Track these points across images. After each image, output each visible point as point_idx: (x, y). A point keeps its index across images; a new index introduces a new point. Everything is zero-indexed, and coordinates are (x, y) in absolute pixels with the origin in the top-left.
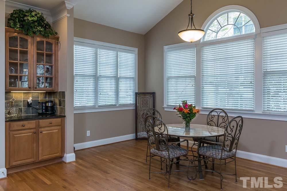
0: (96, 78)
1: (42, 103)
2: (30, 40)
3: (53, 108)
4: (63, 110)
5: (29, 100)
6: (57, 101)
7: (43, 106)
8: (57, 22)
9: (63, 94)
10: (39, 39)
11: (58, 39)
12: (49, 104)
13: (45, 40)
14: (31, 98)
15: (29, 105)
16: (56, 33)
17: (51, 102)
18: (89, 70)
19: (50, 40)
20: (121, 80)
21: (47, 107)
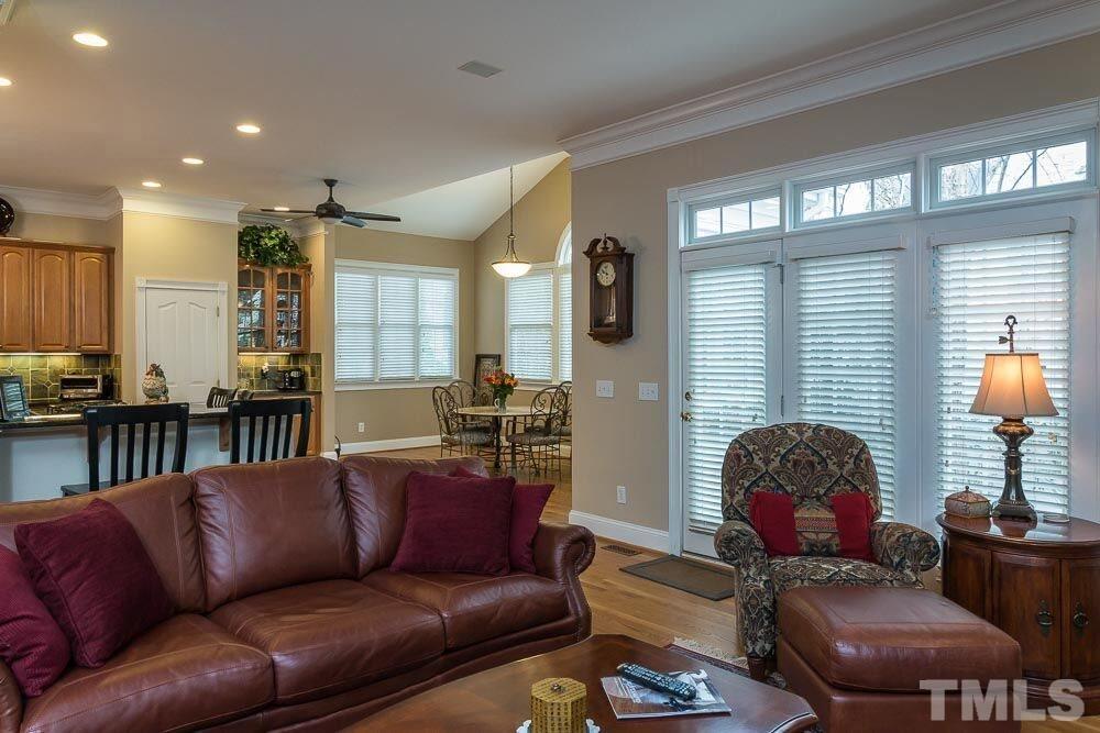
0: (376, 328)
1: (284, 372)
2: (267, 273)
3: (303, 379)
4: (318, 382)
5: (264, 368)
6: (308, 369)
7: (285, 378)
8: (304, 240)
9: (318, 356)
10: (280, 271)
11: (310, 267)
12: (294, 374)
13: (289, 271)
14: (267, 364)
15: (263, 375)
16: (307, 260)
17: (298, 370)
18: (363, 316)
19: (296, 271)
20: (423, 331)
21: (291, 379)
